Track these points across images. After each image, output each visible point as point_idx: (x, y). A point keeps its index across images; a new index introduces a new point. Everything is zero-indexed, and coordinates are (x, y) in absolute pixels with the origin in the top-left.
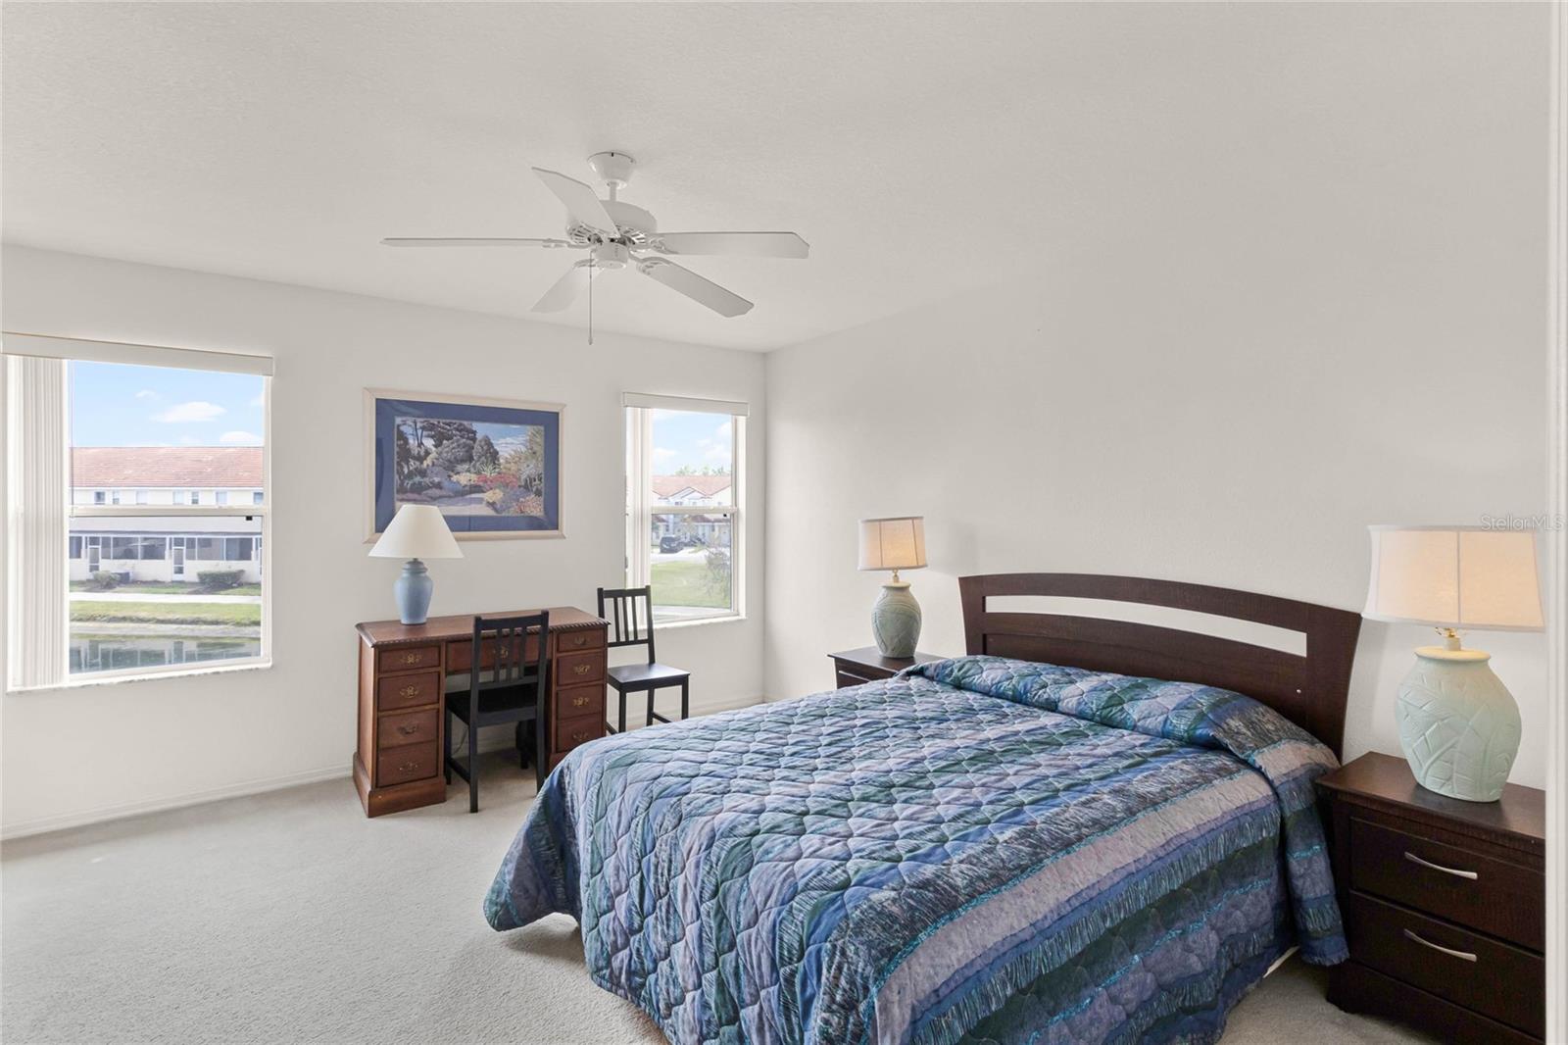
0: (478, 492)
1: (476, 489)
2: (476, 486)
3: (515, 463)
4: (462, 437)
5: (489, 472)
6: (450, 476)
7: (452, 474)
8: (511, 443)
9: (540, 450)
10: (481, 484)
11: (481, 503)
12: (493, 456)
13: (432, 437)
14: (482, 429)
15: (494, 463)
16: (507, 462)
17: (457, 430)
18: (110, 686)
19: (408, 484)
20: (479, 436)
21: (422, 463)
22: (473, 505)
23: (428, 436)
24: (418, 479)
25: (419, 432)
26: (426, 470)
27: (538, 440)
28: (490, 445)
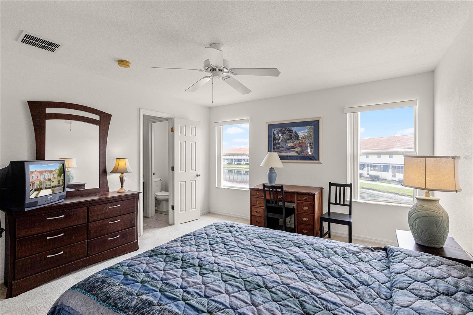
0: (294, 148)
1: (293, 147)
2: (292, 147)
3: (304, 139)
4: (289, 132)
5: (296, 142)
6: (286, 144)
7: (286, 143)
8: (302, 133)
9: (312, 134)
10: (294, 146)
11: (294, 152)
12: (297, 137)
13: (281, 133)
14: (294, 129)
15: (298, 139)
16: (302, 139)
17: (287, 130)
18: (226, 189)
19: (275, 147)
20: (293, 132)
21: (279, 141)
22: (292, 153)
23: (280, 133)
24: (278, 145)
25: (278, 132)
26: (279, 143)
27: (312, 131)
28: (296, 134)
